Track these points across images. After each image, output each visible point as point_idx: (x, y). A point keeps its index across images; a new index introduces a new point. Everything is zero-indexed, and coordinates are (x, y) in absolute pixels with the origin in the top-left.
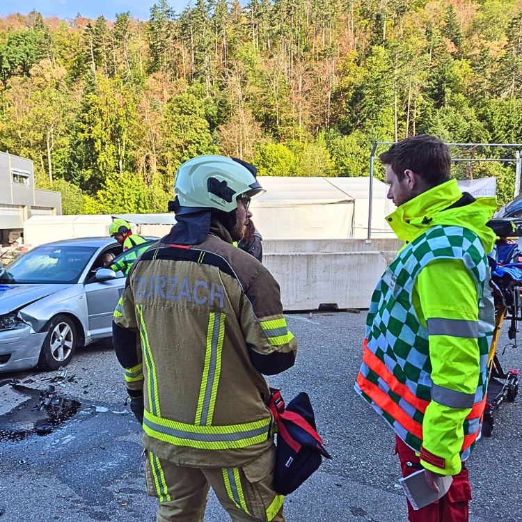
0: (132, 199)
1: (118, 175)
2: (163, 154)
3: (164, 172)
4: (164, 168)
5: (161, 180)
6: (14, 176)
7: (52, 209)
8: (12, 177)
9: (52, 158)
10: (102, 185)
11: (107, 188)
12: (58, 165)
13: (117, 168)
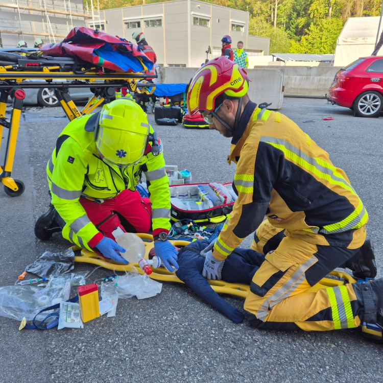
0: (328, 43)
6: (233, 25)
7: (261, 51)
8: (230, 26)
9: (278, 9)
10: (307, 31)
11: (310, 33)
12: (282, 15)
13: (327, 15)
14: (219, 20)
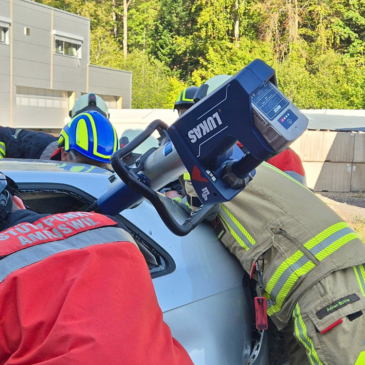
1: (230, 45)
2: (311, 8)
3: (309, 39)
4: (310, 32)
5: (303, 52)
6: (58, 43)
7: (116, 98)
8: (53, 44)
10: (201, 60)
11: (209, 66)
12: (138, 29)
13: (231, 34)
14: (28, 30)
